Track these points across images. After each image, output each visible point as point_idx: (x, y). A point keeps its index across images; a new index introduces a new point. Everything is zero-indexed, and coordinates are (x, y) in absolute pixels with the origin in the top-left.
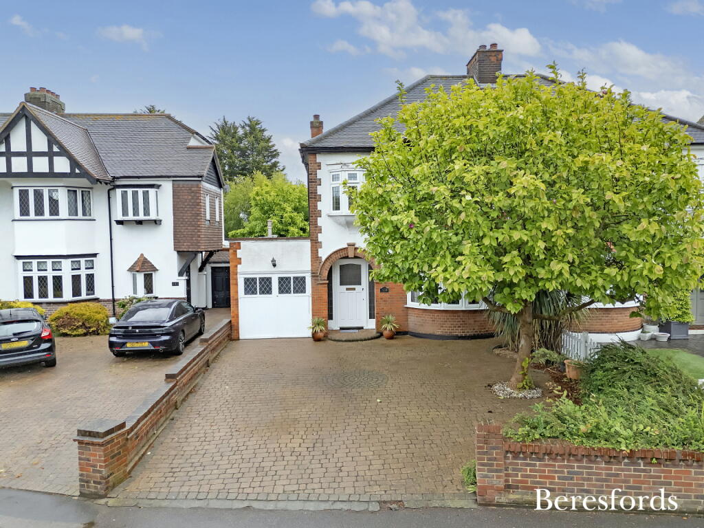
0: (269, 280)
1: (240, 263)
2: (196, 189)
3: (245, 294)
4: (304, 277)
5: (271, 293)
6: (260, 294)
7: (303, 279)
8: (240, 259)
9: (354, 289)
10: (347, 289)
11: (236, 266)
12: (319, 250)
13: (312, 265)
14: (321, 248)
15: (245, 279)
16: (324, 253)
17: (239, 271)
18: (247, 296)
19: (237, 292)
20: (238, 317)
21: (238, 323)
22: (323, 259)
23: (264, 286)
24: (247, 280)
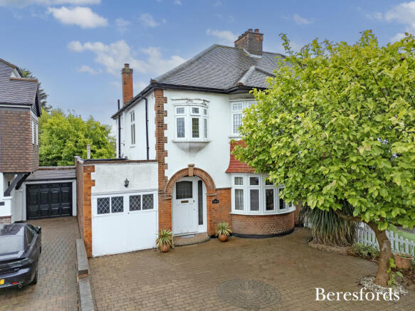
0: (121, 199)
1: (94, 185)
2: (25, 116)
3: (98, 213)
4: (152, 195)
5: (122, 211)
6: (113, 212)
7: (151, 196)
8: (94, 181)
9: (187, 202)
10: (182, 202)
11: (90, 188)
12: (166, 171)
13: (159, 184)
14: (167, 168)
15: (98, 199)
16: (169, 174)
17: (92, 192)
18: (100, 215)
19: (90, 212)
20: (91, 236)
21: (91, 242)
22: (169, 179)
23: (117, 205)
24: (100, 201)
